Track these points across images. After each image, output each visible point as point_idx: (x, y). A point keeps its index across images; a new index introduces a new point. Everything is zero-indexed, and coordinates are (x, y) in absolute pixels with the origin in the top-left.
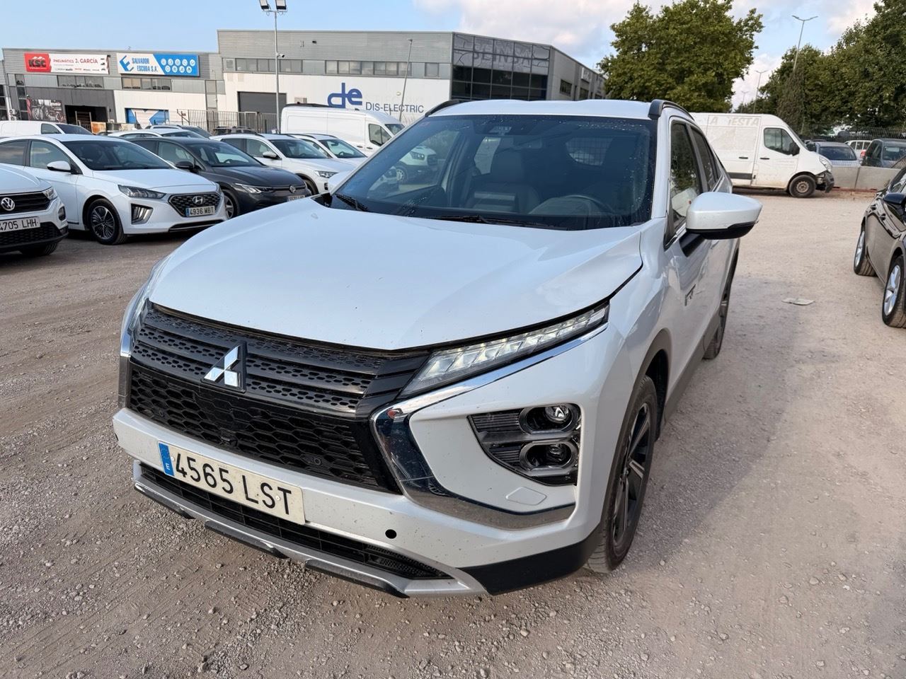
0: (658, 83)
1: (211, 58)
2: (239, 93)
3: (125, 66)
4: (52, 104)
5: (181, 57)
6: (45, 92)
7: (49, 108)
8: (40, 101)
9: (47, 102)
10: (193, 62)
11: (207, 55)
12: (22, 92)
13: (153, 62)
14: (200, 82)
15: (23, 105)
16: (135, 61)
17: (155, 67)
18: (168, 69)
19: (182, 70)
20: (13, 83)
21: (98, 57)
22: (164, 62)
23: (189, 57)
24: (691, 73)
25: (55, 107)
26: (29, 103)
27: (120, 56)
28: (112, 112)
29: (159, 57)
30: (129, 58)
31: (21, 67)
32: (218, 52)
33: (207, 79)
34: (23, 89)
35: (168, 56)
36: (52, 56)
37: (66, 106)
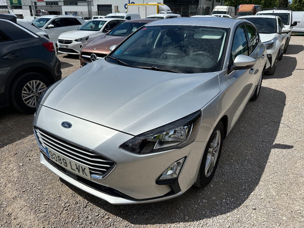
2: (98, 5)
4: (45, 11)
7: (44, 12)
8: (41, 10)
12: (36, 8)
15: (37, 12)
20: (34, 5)
25: (45, 12)
26: (38, 11)
28: (62, 13)
34: (36, 6)
37: (48, 12)
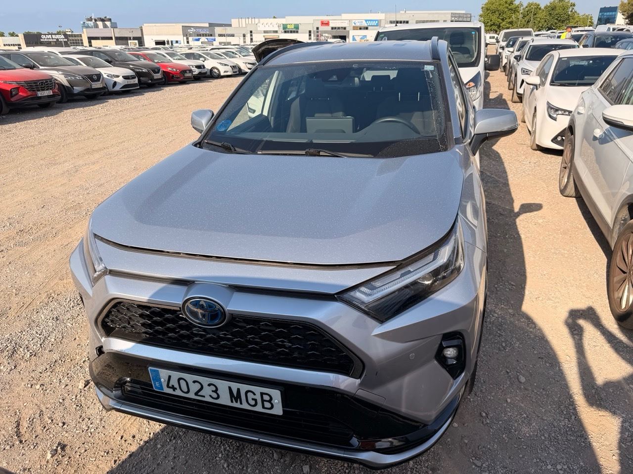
0: (498, 22)
1: (382, 21)
3: (355, 24)
5: (373, 21)
6: (326, 32)
9: (327, 35)
10: (377, 22)
11: (381, 20)
13: (364, 22)
14: (378, 27)
16: (359, 22)
17: (365, 24)
18: (369, 24)
19: (373, 24)
21: (346, 21)
22: (367, 22)
23: (375, 21)
24: (506, 18)
27: (354, 21)
29: (366, 21)
30: (357, 21)
31: (319, 25)
32: (384, 18)
33: (380, 26)
35: (369, 20)
36: (330, 22)
